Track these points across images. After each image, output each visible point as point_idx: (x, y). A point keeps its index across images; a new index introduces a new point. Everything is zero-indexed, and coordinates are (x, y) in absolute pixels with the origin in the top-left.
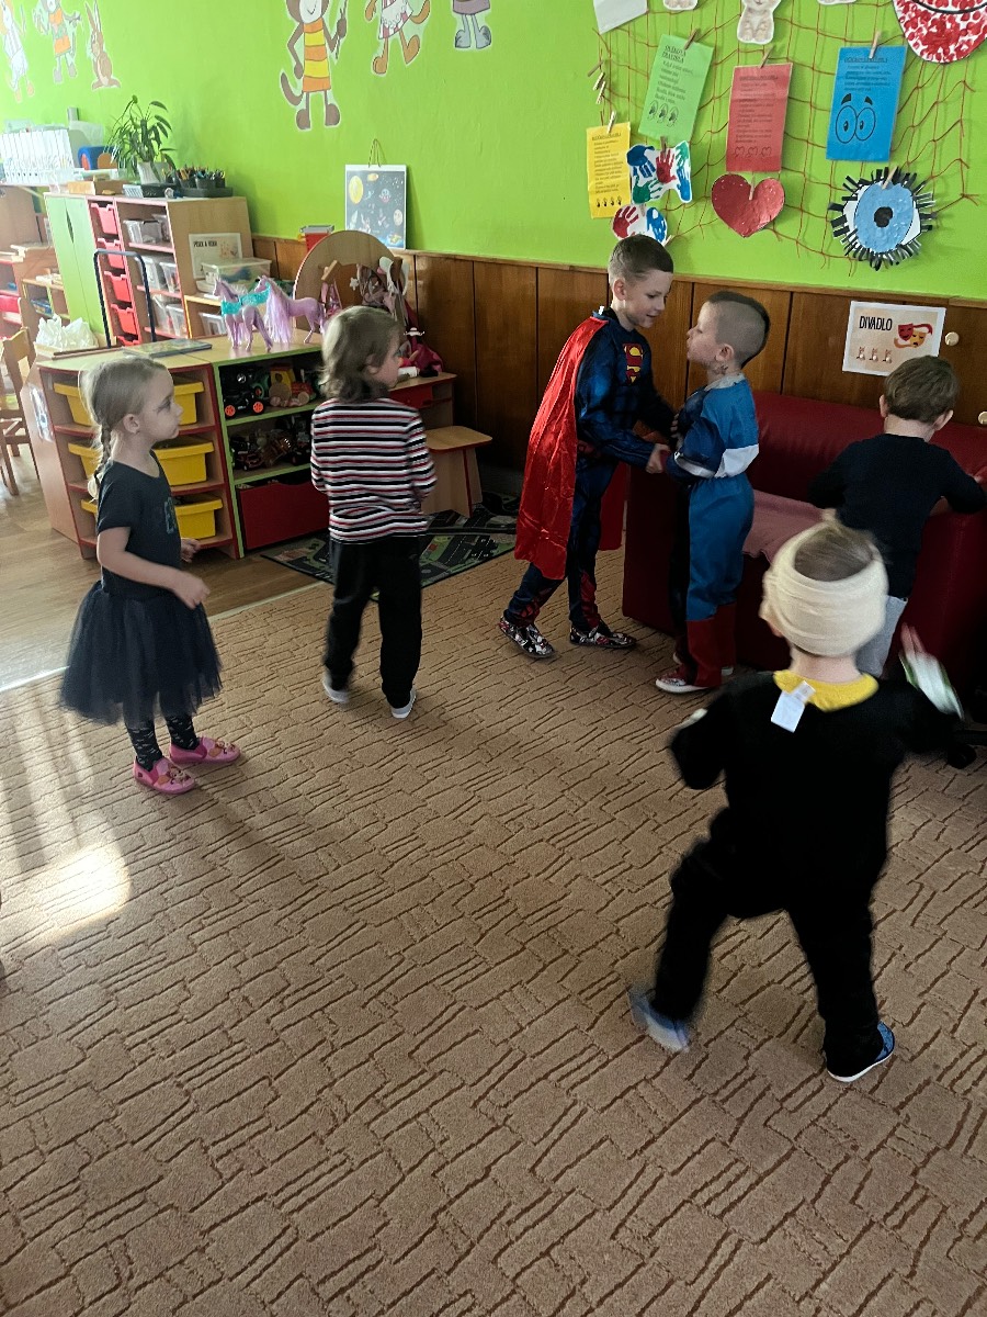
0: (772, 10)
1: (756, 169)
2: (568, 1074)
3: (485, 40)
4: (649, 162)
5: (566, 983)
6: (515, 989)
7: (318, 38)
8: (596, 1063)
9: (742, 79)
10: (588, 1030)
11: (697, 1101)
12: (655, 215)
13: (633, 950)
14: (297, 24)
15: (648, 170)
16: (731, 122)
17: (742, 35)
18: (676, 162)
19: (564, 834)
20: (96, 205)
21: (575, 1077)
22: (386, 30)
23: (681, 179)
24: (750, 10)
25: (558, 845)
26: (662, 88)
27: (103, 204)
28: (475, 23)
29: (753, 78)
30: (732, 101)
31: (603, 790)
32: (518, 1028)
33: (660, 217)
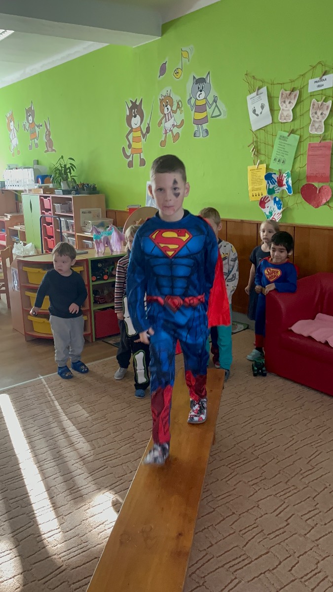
0: (323, 121)
1: (319, 182)
2: (233, 566)
3: (205, 134)
4: (274, 179)
5: (233, 526)
6: (210, 528)
7: (139, 134)
8: (246, 562)
9: (312, 147)
10: (243, 547)
11: (293, 581)
12: (277, 199)
13: (264, 514)
14: (130, 128)
15: (273, 182)
16: (308, 164)
17: (311, 131)
18: (285, 179)
20: (43, 198)
21: (236, 567)
22: (166, 130)
23: (288, 185)
24: (314, 121)
25: (233, 467)
26: (279, 151)
27: (46, 197)
28: (202, 128)
29: (316, 147)
30: (309, 155)
31: (254, 445)
32: (210, 545)
33: (279, 200)
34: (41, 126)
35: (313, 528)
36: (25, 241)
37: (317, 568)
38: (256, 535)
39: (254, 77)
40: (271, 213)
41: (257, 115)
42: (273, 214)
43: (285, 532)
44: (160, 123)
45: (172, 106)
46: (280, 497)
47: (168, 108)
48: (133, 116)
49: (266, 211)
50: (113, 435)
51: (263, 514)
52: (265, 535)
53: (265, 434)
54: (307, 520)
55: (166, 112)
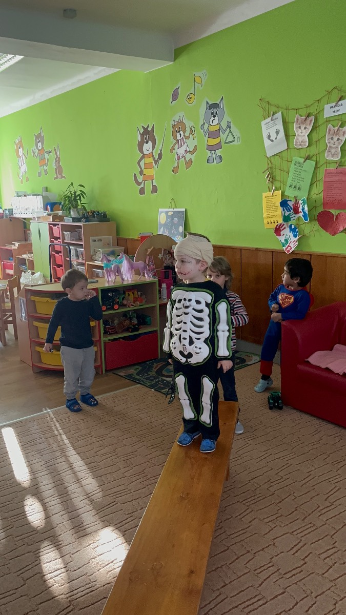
0: (340, 147)
1: (337, 208)
2: (248, 606)
3: (219, 160)
4: (290, 206)
5: (248, 565)
6: (223, 567)
7: (151, 160)
8: (261, 602)
9: (328, 173)
10: (258, 587)
12: (293, 227)
13: (281, 553)
14: (142, 155)
15: (289, 209)
16: (324, 190)
17: (327, 156)
18: (301, 206)
19: (250, 500)
20: (52, 226)
21: (251, 608)
22: (179, 157)
23: (304, 212)
24: (330, 147)
25: (247, 504)
26: (294, 177)
27: (55, 225)
28: (215, 153)
29: (332, 173)
30: (325, 182)
31: (269, 481)
32: (224, 584)
33: (295, 228)
34: (51, 152)
35: (331, 567)
36: (34, 269)
37: (335, 609)
38: (272, 574)
39: (268, 103)
40: (286, 241)
41: (272, 141)
42: (289, 242)
43: (302, 571)
44: (173, 149)
45: (184, 132)
46: (297, 534)
47: (180, 134)
48: (145, 142)
49: (282, 239)
50: (123, 470)
51: (279, 552)
52: (280, 574)
53: (280, 470)
54: (325, 559)
55: (178, 138)
